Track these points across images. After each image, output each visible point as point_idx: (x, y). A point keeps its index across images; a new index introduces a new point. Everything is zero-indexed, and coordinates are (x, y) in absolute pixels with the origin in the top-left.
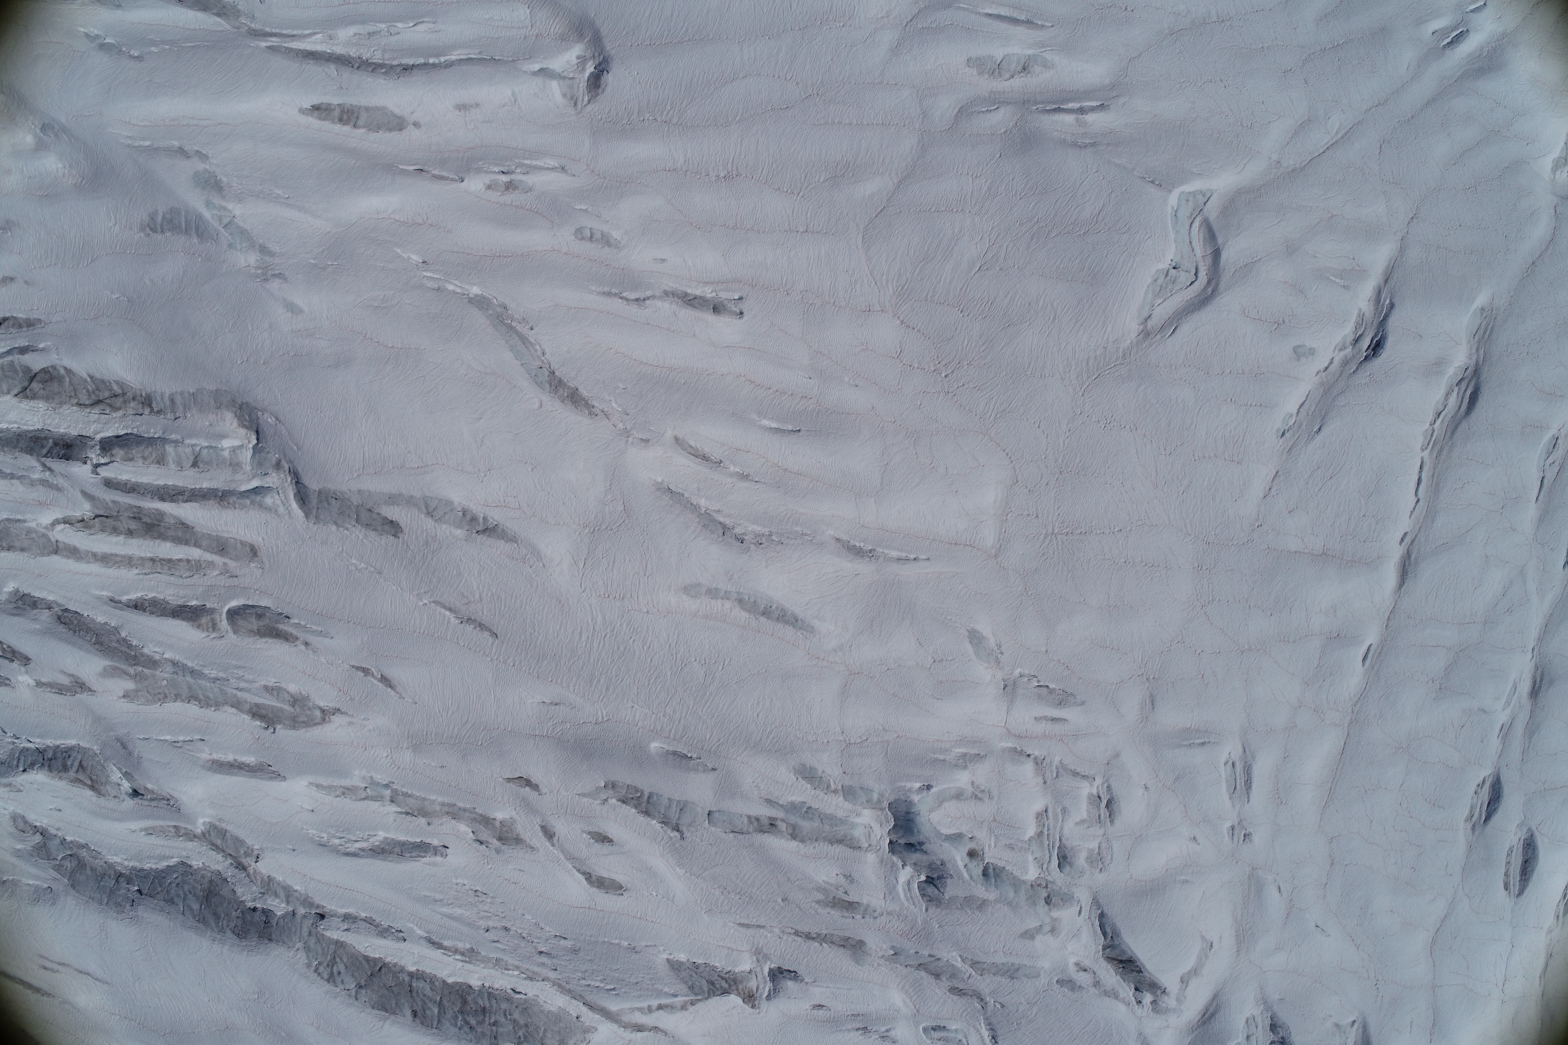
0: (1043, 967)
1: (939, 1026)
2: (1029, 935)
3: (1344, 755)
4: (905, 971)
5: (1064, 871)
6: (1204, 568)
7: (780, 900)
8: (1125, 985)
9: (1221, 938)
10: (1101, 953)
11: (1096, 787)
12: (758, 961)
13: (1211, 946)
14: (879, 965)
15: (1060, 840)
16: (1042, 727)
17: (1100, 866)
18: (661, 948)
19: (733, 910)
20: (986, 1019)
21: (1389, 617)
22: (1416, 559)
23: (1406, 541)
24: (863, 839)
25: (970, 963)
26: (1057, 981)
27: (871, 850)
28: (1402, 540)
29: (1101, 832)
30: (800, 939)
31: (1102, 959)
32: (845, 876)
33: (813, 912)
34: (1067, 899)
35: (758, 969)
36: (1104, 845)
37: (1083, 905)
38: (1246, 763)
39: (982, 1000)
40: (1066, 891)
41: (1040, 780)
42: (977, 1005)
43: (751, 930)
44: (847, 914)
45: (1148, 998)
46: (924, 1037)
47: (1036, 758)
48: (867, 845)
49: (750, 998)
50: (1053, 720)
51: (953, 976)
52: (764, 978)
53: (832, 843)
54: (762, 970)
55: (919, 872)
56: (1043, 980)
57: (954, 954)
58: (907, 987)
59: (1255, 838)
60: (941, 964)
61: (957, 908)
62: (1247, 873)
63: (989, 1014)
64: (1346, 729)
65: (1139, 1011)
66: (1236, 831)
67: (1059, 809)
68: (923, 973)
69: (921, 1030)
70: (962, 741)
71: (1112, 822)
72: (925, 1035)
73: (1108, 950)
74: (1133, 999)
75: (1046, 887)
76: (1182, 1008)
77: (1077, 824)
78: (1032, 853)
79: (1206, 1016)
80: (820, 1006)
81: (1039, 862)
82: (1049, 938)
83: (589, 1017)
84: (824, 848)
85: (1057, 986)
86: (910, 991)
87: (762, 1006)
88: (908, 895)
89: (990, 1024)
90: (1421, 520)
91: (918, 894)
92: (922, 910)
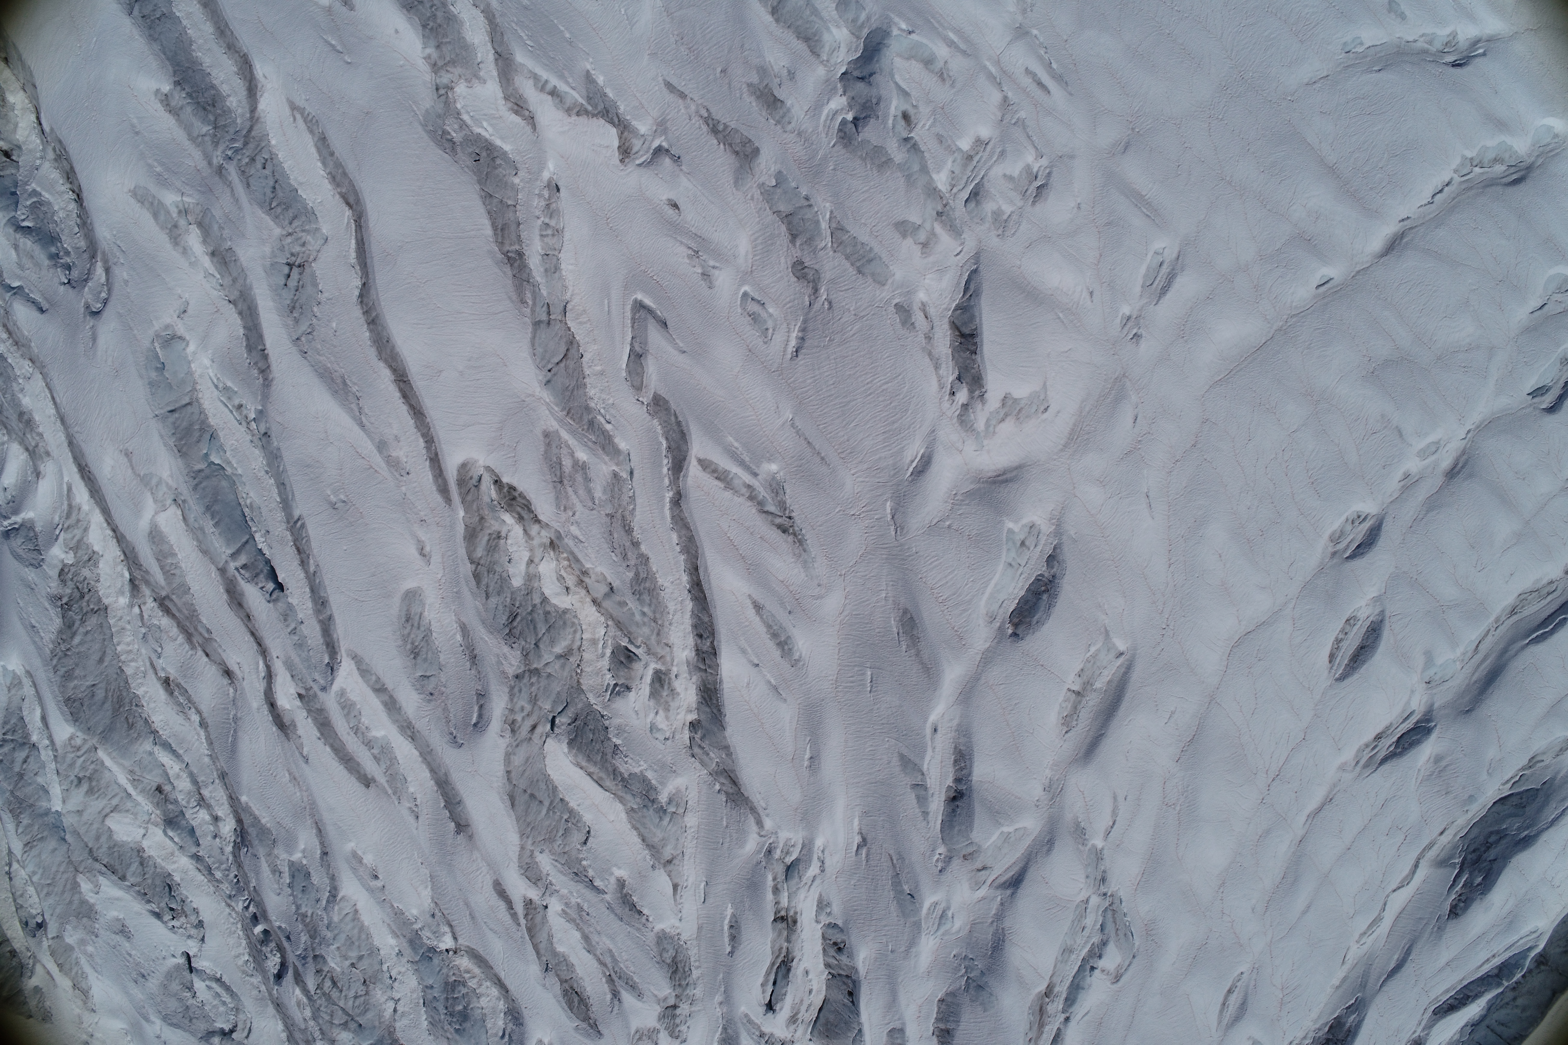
0: (894, 275)
1: (759, 302)
2: (904, 228)
3: (1259, 352)
4: (770, 217)
5: (968, 205)
6: (1229, 91)
7: (719, 70)
8: (951, 363)
9: (1058, 412)
10: (950, 312)
11: (1039, 165)
12: (656, 131)
13: (1046, 410)
14: (752, 198)
15: (982, 178)
16: (1027, 81)
17: (1000, 232)
18: (591, 60)
19: (674, 63)
20: (805, 321)
21: (1358, 272)
22: (1407, 243)
23: (1405, 223)
24: (827, 48)
25: (834, 225)
26: (896, 305)
27: (825, 66)
28: (1403, 220)
29: (1020, 204)
30: (705, 128)
31: (947, 320)
32: (789, 71)
33: (738, 95)
34: (955, 230)
35: (650, 138)
36: (1014, 217)
37: (964, 250)
38: (1173, 269)
39: (816, 290)
40: (958, 225)
41: (999, 115)
42: (807, 299)
43: (672, 95)
44: (764, 113)
45: (962, 396)
46: (739, 303)
47: (1005, 99)
48: (825, 58)
49: (625, 152)
50: (1040, 84)
51: (810, 240)
52: (649, 148)
53: (798, 38)
54: (653, 141)
55: (851, 107)
56: (884, 294)
57: (828, 205)
58: (759, 241)
59: (1143, 345)
60: (809, 216)
61: (861, 157)
62: (1117, 374)
63: (811, 315)
64: (1272, 331)
65: (946, 405)
66: (1130, 324)
67: (998, 150)
68: (783, 228)
69: (741, 293)
70: (958, 32)
71: (1034, 203)
72: (742, 300)
73: (959, 311)
74: (949, 386)
75: (945, 206)
76: (985, 442)
77: (1005, 175)
78: (954, 162)
79: (1000, 478)
80: (675, 206)
81: (953, 179)
82: (917, 249)
83: (490, 69)
84: (789, 37)
85: (892, 309)
86: (760, 247)
87: (629, 166)
88: (828, 122)
89: (803, 330)
90: (1427, 218)
91: (837, 127)
92: (829, 143)
